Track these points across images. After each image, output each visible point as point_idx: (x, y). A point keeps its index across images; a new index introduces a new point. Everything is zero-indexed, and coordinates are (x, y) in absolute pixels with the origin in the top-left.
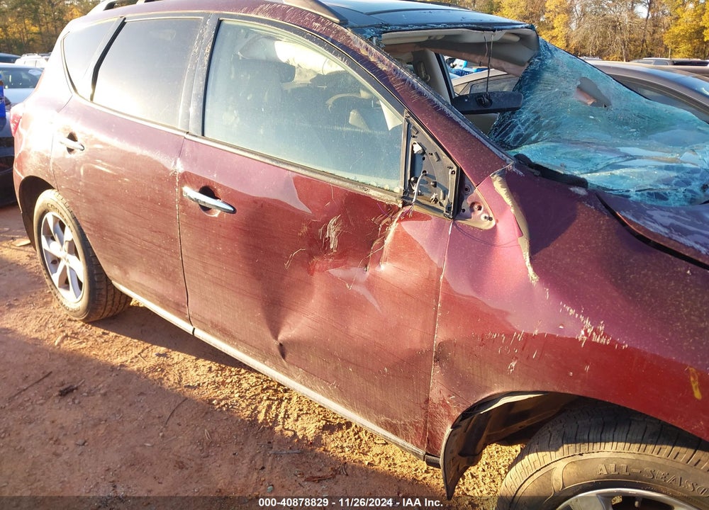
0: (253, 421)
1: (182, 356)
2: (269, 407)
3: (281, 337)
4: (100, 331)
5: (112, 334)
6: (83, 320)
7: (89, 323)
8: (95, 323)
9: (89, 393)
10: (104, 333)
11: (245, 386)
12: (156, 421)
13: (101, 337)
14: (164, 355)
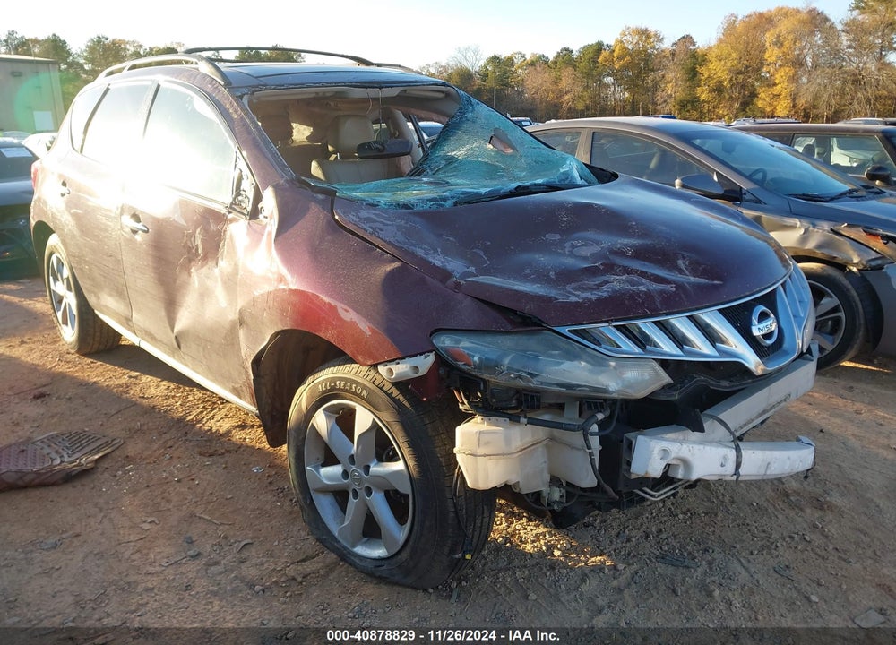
0: (181, 420)
1: (149, 378)
2: (202, 412)
3: (175, 331)
4: (89, 361)
5: (99, 363)
6: (77, 352)
7: (83, 355)
8: (87, 355)
9: (58, 398)
10: (92, 362)
11: (191, 398)
12: (103, 416)
13: (88, 364)
14: (136, 377)
